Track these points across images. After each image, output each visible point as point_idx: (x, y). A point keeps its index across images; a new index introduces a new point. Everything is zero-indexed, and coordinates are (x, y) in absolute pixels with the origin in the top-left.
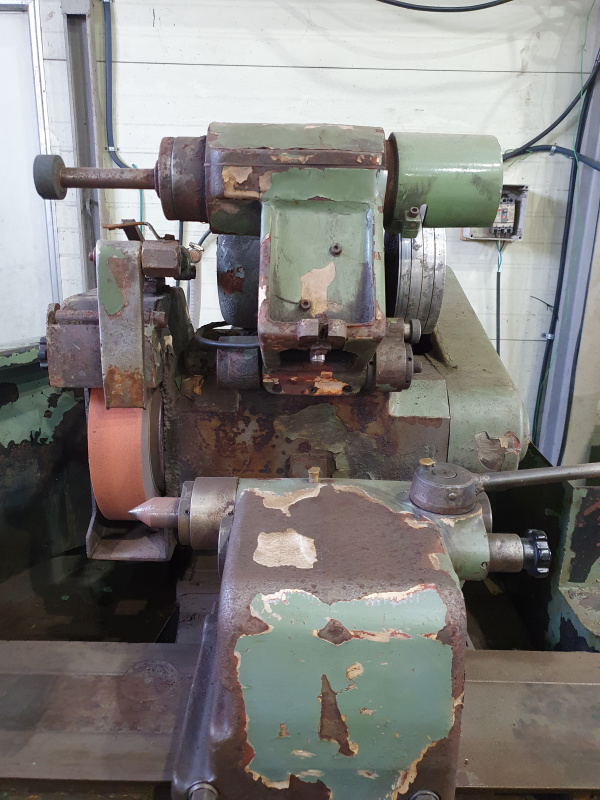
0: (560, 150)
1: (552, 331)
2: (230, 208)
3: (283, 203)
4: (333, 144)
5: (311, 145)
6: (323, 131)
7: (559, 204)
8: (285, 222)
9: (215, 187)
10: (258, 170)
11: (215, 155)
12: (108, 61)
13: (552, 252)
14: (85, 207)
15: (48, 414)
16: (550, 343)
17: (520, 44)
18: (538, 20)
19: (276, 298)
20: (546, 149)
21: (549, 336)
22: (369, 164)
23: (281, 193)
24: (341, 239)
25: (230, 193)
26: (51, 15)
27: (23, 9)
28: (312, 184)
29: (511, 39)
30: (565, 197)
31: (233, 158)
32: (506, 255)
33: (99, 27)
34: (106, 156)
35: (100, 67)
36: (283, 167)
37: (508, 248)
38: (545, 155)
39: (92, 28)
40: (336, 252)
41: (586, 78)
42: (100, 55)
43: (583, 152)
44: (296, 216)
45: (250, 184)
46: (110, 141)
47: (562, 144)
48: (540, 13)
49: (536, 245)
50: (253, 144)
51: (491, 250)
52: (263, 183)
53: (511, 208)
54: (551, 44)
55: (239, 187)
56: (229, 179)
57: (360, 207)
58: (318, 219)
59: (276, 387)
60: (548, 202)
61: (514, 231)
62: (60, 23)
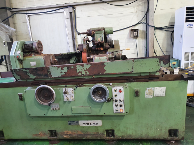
0: (144, 23)
1: (146, 51)
2: (92, 34)
3: (96, 34)
4: (100, 29)
5: (98, 29)
6: (99, 28)
7: (145, 31)
8: (96, 35)
9: (91, 33)
10: (94, 31)
11: (91, 31)
12: (75, 18)
13: (145, 39)
14: (73, 39)
15: (75, 60)
16: (146, 53)
17: (136, 8)
18: (138, 4)
19: (96, 41)
20: (141, 23)
21: (146, 52)
22: (102, 30)
23: (96, 33)
24: (101, 36)
25: (92, 33)
26: (67, 13)
27: (63, 12)
28: (98, 32)
29: (134, 8)
30: (146, 30)
31: (92, 31)
32: (137, 40)
33: (74, 13)
34: (76, 31)
35: (74, 19)
36: (96, 31)
37: (138, 39)
38: (142, 24)
39: (73, 14)
40: (100, 37)
41: (146, 12)
42: (74, 17)
43: (147, 23)
44: (97, 34)
45: (94, 32)
46: (76, 29)
47: (144, 22)
48: (138, 3)
49: (142, 38)
50: (94, 29)
51: (135, 39)
52: (95, 32)
53: (137, 32)
54: (140, 8)
55: (93, 33)
56: (92, 32)
57: (102, 33)
58: (99, 34)
59: (97, 50)
60: (143, 31)
61: (138, 36)
62: (69, 14)
